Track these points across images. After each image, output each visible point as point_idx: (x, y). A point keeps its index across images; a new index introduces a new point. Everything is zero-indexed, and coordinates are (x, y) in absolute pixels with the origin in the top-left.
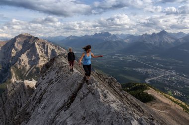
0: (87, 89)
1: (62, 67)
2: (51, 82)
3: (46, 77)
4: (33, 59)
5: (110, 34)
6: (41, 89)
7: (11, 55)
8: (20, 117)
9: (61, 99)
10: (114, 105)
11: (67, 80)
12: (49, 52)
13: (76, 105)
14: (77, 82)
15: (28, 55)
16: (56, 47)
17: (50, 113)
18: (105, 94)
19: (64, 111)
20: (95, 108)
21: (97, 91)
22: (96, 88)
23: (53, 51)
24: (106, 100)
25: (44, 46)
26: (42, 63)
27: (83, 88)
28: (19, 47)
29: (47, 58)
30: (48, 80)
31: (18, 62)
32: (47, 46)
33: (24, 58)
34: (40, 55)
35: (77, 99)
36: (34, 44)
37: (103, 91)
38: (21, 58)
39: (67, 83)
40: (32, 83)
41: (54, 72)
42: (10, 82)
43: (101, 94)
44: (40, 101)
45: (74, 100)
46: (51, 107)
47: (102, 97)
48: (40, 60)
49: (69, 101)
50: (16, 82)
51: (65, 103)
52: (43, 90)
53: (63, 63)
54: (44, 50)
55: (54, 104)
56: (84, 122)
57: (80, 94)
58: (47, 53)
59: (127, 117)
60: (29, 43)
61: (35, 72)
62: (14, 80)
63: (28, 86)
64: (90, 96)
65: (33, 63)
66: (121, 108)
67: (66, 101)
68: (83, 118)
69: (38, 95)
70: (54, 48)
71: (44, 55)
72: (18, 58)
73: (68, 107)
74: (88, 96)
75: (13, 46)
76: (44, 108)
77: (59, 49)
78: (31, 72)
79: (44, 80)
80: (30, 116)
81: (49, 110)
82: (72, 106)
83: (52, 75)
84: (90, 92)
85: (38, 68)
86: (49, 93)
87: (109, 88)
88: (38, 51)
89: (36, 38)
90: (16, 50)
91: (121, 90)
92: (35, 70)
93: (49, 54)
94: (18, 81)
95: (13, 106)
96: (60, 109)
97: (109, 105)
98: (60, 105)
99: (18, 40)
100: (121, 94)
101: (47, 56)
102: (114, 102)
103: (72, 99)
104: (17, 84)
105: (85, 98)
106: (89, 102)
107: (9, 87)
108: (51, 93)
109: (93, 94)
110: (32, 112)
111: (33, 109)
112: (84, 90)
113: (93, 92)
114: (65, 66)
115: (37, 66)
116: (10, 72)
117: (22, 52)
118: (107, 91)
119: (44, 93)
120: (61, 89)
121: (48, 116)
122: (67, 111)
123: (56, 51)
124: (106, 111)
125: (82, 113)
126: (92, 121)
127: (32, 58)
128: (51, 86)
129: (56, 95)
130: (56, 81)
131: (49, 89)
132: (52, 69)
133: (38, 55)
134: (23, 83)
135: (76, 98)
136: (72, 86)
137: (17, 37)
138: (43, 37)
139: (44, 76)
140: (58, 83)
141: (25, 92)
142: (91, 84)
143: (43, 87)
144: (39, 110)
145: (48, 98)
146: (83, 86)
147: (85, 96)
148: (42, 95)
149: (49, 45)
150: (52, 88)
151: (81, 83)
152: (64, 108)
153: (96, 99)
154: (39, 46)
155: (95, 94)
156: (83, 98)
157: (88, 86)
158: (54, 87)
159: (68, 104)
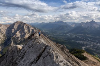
0: (47, 52)
1: (36, 39)
2: (29, 47)
3: (27, 44)
4: (22, 34)
5: (63, 22)
6: (24, 51)
7: (11, 32)
9: (33, 57)
10: (61, 64)
11: (37, 47)
12: (31, 30)
13: (40, 61)
14: (43, 48)
15: (20, 32)
16: (34, 28)
17: (26, 65)
18: (57, 56)
19: (34, 64)
21: (53, 54)
22: (52, 52)
23: (33, 30)
24: (57, 60)
26: (26, 36)
27: (45, 52)
28: (16, 27)
29: (29, 34)
31: (15, 35)
32: (30, 28)
33: (18, 34)
34: (26, 32)
36: (23, 26)
37: (56, 54)
38: (16, 33)
41: (31, 41)
42: (11, 46)
43: (54, 56)
44: (23, 58)
46: (27, 61)
48: (26, 34)
49: (37, 58)
50: (13, 46)
53: (37, 37)
54: (28, 30)
55: (29, 60)
57: (43, 55)
58: (29, 31)
60: (21, 26)
62: (12, 44)
63: (19, 48)
64: (48, 56)
65: (22, 36)
67: (35, 58)
69: (22, 53)
71: (28, 32)
72: (15, 34)
73: (36, 62)
75: (13, 27)
76: (24, 61)
77: (36, 29)
78: (21, 41)
79: (26, 46)
80: (17, 65)
81: (26, 63)
82: (38, 62)
83: (30, 43)
84: (48, 54)
85: (24, 39)
88: (25, 30)
89: (25, 24)
90: (14, 29)
92: (23, 40)
94: (14, 45)
96: (32, 63)
97: (59, 64)
98: (32, 61)
99: (16, 24)
100: (68, 55)
101: (30, 33)
102: (62, 61)
103: (39, 57)
104: (14, 47)
106: (48, 60)
107: (10, 48)
108: (28, 53)
109: (50, 55)
110: (18, 63)
111: (19, 61)
112: (45, 53)
113: (50, 54)
114: (37, 39)
115: (24, 38)
116: (11, 40)
117: (17, 30)
118: (59, 54)
120: (34, 51)
128: (29, 49)
129: (31, 55)
130: (32, 46)
131: (28, 51)
132: (31, 40)
133: (25, 32)
134: (17, 46)
135: (41, 57)
136: (39, 50)
137: (15, 23)
138: (28, 23)
139: (26, 43)
140: (32, 47)
141: (17, 52)
142: (49, 49)
143: (25, 49)
144: (21, 62)
145: (26, 56)
146: (46, 50)
147: (46, 56)
148: (24, 54)
149: (31, 27)
150: (29, 50)
151: (44, 49)
152: (34, 62)
153: (52, 59)
154: (26, 27)
155: (51, 56)
156: (45, 57)
157: (48, 51)
158: (30, 50)
159: (36, 60)
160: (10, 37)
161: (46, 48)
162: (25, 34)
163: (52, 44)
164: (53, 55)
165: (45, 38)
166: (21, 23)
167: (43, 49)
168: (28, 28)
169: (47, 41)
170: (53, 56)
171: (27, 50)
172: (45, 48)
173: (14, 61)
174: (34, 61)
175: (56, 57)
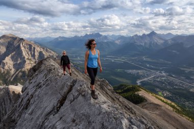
0: (77, 91)
1: (50, 70)
2: (39, 86)
3: (33, 81)
4: (18, 62)
6: (27, 94)
8: (4, 125)
9: (50, 103)
10: (105, 106)
11: (57, 83)
12: (37, 54)
13: (65, 108)
14: (67, 85)
15: (12, 58)
16: (44, 49)
17: (38, 118)
19: (54, 115)
20: (85, 110)
22: (87, 89)
23: (41, 53)
25: (30, 48)
26: (28, 66)
27: (73, 90)
29: (34, 60)
30: (36, 84)
32: (34, 48)
33: (9, 62)
34: (26, 57)
35: (67, 102)
36: (19, 45)
38: (4, 61)
39: (57, 86)
40: (18, 88)
41: (42, 75)
44: (26, 107)
45: (64, 103)
46: (39, 112)
48: (27, 63)
49: (59, 104)
51: (54, 107)
52: (30, 94)
53: (52, 65)
54: (31, 52)
55: (42, 109)
56: (74, 125)
57: (70, 97)
58: (34, 56)
59: (118, 116)
60: (14, 45)
61: (21, 77)
63: (14, 92)
64: (80, 98)
65: (18, 66)
66: (111, 109)
67: (55, 105)
68: (74, 121)
69: (25, 100)
70: (42, 50)
71: (30, 57)
72: (1, 62)
73: (58, 111)
74: (78, 99)
76: (31, 114)
77: (47, 51)
78: (17, 76)
79: (31, 85)
80: (16, 124)
81: (37, 116)
82: (62, 109)
83: (40, 78)
84: (80, 94)
85: (24, 72)
86: (36, 98)
88: (24, 53)
89: (22, 39)
91: (113, 92)
92: (20, 74)
93: (36, 57)
94: (2, 87)
96: (49, 114)
97: (100, 106)
98: (48, 109)
101: (34, 58)
102: (105, 103)
103: (62, 102)
104: (1, 90)
105: (76, 100)
106: (79, 104)
108: (39, 97)
109: (84, 96)
110: (18, 118)
111: (20, 116)
112: (74, 93)
113: (83, 94)
114: (54, 69)
115: (23, 70)
117: (6, 55)
118: (98, 92)
119: (32, 98)
120: (50, 92)
121: (36, 121)
122: (57, 115)
123: (44, 53)
124: (97, 112)
125: (72, 116)
126: (83, 123)
128: (39, 90)
129: (44, 99)
130: (44, 84)
131: (37, 93)
132: (40, 72)
133: (24, 57)
134: (8, 88)
136: (62, 88)
138: (29, 38)
139: (30, 80)
140: (46, 86)
141: (10, 99)
142: (81, 86)
143: (31, 91)
144: (26, 116)
145: (35, 103)
146: (73, 88)
147: (75, 98)
148: (29, 100)
149: (36, 47)
150: (40, 92)
151: (71, 85)
152: (53, 112)
153: (87, 101)
154: (25, 48)
156: (74, 100)
157: (79, 88)
158: (43, 91)
159: (57, 108)
161: (74, 85)
162: (25, 62)
163: (82, 79)
166: (14, 38)
167: (69, 87)
171: (34, 93)
173: (6, 117)
174: (52, 110)
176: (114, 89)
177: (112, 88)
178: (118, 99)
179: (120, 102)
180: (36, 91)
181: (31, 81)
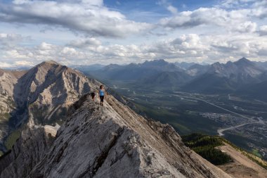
0: (123, 146)
1: (93, 109)
2: (76, 132)
3: (71, 123)
4: (58, 96)
5: (166, 63)
6: (61, 141)
7: (29, 90)
9: (84, 160)
11: (97, 131)
12: (81, 86)
13: (104, 172)
14: (110, 134)
15: (52, 90)
16: (90, 80)
18: (149, 158)
22: (135, 146)
23: (86, 85)
24: (148, 169)
25: (74, 78)
26: (69, 102)
27: (118, 145)
28: (40, 77)
29: (77, 94)
30: (73, 128)
31: (38, 100)
32: (79, 79)
33: (47, 96)
34: (68, 90)
35: (107, 162)
36: (61, 75)
37: (146, 151)
38: (42, 94)
39: (97, 134)
41: (82, 116)
42: (27, 127)
43: (141, 158)
44: (58, 161)
45: (103, 162)
46: (70, 172)
47: (142, 162)
48: (68, 97)
49: (96, 164)
50: (33, 127)
51: (90, 167)
52: (64, 142)
53: (97, 103)
54: (74, 84)
55: (75, 167)
57: (112, 155)
58: (77, 88)
60: (55, 74)
61: (61, 114)
62: (31, 124)
63: (50, 134)
64: (125, 158)
65: (58, 101)
67: (92, 163)
69: (57, 149)
70: (88, 81)
71: (73, 90)
72: (38, 94)
73: (94, 173)
74: (123, 159)
75: (33, 78)
76: (60, 172)
77: (94, 82)
78: (55, 114)
79: (68, 128)
82: (99, 174)
83: (79, 121)
84: (125, 152)
85: (64, 109)
86: (70, 149)
87: (163, 141)
88: (66, 85)
89: (64, 67)
90: (37, 83)
91: (181, 145)
92: (60, 111)
93: (81, 90)
94: (37, 127)
95: (27, 162)
98: (81, 170)
99: (40, 69)
101: (78, 92)
102: (161, 173)
103: (100, 161)
104: (35, 130)
105: (119, 161)
106: (123, 169)
107: (24, 134)
108: (73, 148)
109: (130, 156)
110: (47, 174)
111: (49, 171)
112: (118, 149)
113: (130, 152)
114: (98, 109)
115: (63, 106)
116: (27, 113)
117: (45, 86)
118: (153, 151)
119: (65, 147)
120: (87, 143)
123: (90, 85)
127: (57, 94)
128: (75, 137)
130: (82, 130)
131: (72, 142)
132: (80, 112)
133: (66, 90)
134: (44, 129)
135: (106, 160)
136: (102, 140)
137: (39, 65)
138: (73, 66)
139: (68, 121)
140: (84, 133)
141: (45, 143)
142: (128, 139)
143: (65, 138)
144: (54, 173)
145: (68, 156)
146: (119, 140)
147: (119, 158)
148: (62, 150)
149: (81, 77)
150: (76, 140)
151: (115, 136)
152: (87, 175)
153: (134, 166)
154: (67, 78)
155: (133, 156)
156: (116, 161)
157: (125, 142)
158: (79, 140)
159: (94, 169)
160: (25, 104)
161: (119, 136)
162: (66, 95)
163: (138, 123)
164: (137, 154)
165: (118, 105)
166: (55, 66)
167: (112, 138)
168: (74, 80)
169: (124, 115)
170: (137, 159)
171: (69, 140)
172: (116, 134)
173: (34, 169)
174: (87, 172)
175: (145, 161)
176: (183, 140)
177: (180, 139)
178: (189, 156)
179: (192, 160)
180: (71, 137)
181: (68, 123)
